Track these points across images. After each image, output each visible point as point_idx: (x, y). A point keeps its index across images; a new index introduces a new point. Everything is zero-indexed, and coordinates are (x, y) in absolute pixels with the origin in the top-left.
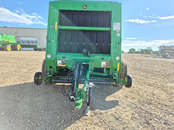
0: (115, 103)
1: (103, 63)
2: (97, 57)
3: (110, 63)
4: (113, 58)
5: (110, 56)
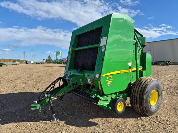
1: (89, 80)
2: (85, 73)
3: (93, 80)
4: (95, 75)
5: (94, 73)
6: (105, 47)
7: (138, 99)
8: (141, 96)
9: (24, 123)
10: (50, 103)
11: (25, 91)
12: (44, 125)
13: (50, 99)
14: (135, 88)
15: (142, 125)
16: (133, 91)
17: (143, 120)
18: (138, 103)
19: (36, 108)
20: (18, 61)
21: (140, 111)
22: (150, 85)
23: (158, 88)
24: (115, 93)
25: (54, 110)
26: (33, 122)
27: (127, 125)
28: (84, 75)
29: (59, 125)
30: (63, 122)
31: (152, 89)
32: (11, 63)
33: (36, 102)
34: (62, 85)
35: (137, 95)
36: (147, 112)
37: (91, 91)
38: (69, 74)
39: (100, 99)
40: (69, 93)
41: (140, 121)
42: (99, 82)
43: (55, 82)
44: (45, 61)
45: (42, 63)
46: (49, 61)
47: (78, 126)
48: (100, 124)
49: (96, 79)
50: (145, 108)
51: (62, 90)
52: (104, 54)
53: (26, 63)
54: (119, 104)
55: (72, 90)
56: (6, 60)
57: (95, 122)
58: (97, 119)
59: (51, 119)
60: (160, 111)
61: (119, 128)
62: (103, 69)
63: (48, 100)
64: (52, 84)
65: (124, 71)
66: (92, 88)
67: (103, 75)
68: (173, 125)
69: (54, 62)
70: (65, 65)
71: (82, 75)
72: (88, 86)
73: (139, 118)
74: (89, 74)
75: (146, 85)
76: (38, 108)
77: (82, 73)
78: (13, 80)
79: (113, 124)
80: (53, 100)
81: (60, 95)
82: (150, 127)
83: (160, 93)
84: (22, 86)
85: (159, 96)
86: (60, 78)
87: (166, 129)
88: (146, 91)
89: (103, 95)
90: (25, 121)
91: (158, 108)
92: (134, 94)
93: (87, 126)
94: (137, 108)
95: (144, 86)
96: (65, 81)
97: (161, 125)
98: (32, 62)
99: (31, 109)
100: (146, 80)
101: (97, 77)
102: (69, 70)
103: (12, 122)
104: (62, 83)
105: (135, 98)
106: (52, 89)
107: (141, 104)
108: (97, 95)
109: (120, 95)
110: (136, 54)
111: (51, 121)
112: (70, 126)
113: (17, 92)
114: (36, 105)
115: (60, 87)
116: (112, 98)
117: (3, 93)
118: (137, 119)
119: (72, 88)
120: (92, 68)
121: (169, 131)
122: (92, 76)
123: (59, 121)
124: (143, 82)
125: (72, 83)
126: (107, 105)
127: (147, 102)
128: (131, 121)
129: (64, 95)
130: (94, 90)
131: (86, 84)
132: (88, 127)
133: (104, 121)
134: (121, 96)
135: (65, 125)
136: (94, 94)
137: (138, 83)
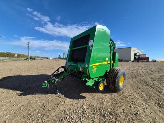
0: (84, 98)
1: (81, 68)
2: (79, 64)
3: (83, 69)
4: (85, 66)
5: (84, 64)
6: (92, 47)
7: (112, 81)
8: (114, 79)
9: (38, 95)
10: (55, 83)
11: (43, 74)
12: (50, 97)
13: (55, 80)
14: (110, 74)
15: (115, 99)
16: (108, 76)
17: (115, 95)
18: (112, 84)
19: (46, 86)
20: (44, 57)
21: (113, 89)
22: (120, 73)
23: (124, 74)
24: (97, 77)
25: (57, 88)
26: (44, 95)
27: (105, 98)
28: (78, 65)
29: (60, 97)
30: (63, 95)
31: (121, 75)
32: (40, 58)
33: (46, 82)
34: (64, 71)
35: (112, 78)
36: (117, 90)
37: (82, 76)
38: (68, 64)
39: (88, 81)
40: (68, 76)
41: (113, 96)
42: (87, 70)
43: (59, 69)
44: (57, 58)
45: (55, 59)
46: (59, 58)
47: (73, 99)
48: (87, 98)
49: (85, 68)
50: (117, 87)
51: (63, 74)
52: (92, 51)
53: (48, 58)
54: (100, 85)
55: (70, 75)
56: (37, 57)
57: (84, 96)
58: (85, 94)
59: (55, 93)
60: (124, 89)
61: (100, 101)
62: (90, 61)
63: (53, 81)
64: (57, 70)
65: (103, 63)
66: (82, 74)
67: (90, 66)
68: (135, 99)
69: (62, 59)
70: (66, 60)
71: (76, 65)
72: (80, 72)
73: (112, 94)
74: (80, 64)
75: (118, 73)
76: (47, 86)
77: (76, 64)
78: (38, 67)
79: (96, 98)
80: (57, 81)
81: (62, 77)
82: (121, 100)
83: (125, 78)
84: (42, 71)
85: (124, 79)
86: (62, 67)
87: (132, 102)
88: (117, 77)
89: (90, 78)
90: (39, 93)
91: (124, 87)
92: (109, 78)
93: (78, 99)
94: (111, 87)
95: (116, 73)
96: (65, 69)
97: (128, 99)
98: (51, 58)
99: (42, 86)
100: (117, 69)
101: (86, 67)
102: (68, 62)
103: (30, 94)
104: (63, 70)
105: (110, 81)
106: (57, 74)
107: (114, 84)
108: (86, 79)
109: (100, 78)
110: (110, 53)
111: (55, 95)
112: (67, 99)
113: (39, 74)
114: (45, 84)
115: (62, 73)
116: (95, 80)
117: (31, 75)
118: (111, 94)
119: (70, 73)
120: (83, 61)
121: (134, 104)
122: (83, 66)
123: (60, 94)
124: (116, 70)
125: (69, 70)
126: (92, 85)
127: (118, 84)
128: (107, 96)
129: (64, 78)
130: (84, 75)
131: (78, 71)
132: (80, 100)
133: (90, 95)
134: (101, 80)
135: (64, 98)
136: (84, 78)
137: (112, 71)
